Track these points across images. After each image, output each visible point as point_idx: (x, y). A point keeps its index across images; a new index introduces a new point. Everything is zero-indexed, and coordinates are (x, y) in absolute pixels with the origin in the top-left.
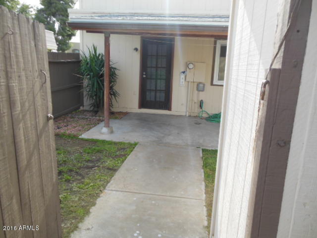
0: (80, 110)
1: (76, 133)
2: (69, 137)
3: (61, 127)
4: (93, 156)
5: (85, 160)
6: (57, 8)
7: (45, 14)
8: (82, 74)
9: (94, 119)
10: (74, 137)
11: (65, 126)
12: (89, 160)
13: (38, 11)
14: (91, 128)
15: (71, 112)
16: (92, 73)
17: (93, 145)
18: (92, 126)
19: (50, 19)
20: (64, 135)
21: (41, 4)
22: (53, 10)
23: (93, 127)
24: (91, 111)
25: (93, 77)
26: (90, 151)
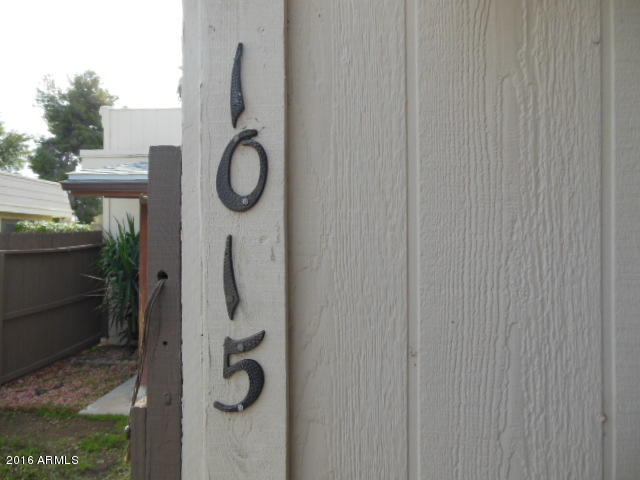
0: (100, 345)
1: (76, 402)
2: (58, 413)
3: (45, 391)
4: (99, 458)
5: (78, 470)
6: (80, 138)
7: (58, 148)
8: (102, 274)
9: (125, 365)
10: (68, 414)
11: (56, 387)
12: (87, 469)
13: (43, 144)
14: (112, 387)
15: (77, 353)
16: (121, 272)
17: (108, 428)
18: (116, 383)
19: (68, 158)
20: (47, 410)
21: (50, 130)
22: (74, 142)
23: (118, 385)
24: (123, 347)
25: (124, 279)
26: (96, 446)
